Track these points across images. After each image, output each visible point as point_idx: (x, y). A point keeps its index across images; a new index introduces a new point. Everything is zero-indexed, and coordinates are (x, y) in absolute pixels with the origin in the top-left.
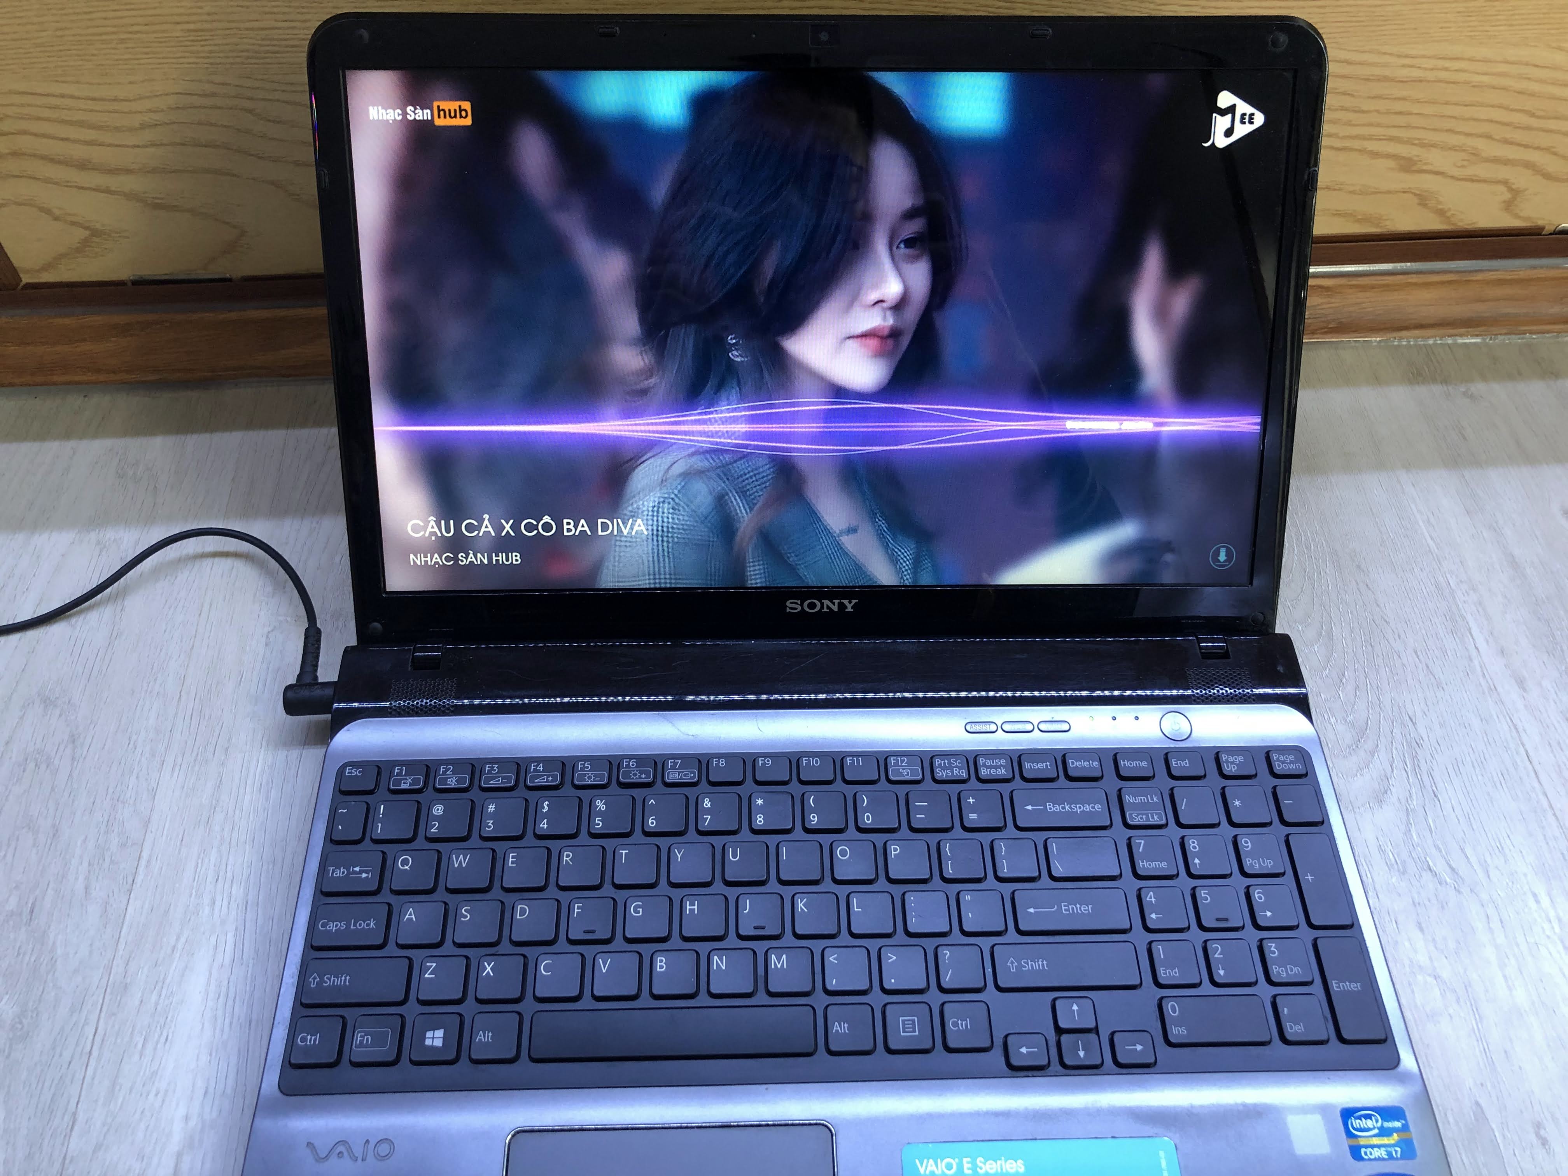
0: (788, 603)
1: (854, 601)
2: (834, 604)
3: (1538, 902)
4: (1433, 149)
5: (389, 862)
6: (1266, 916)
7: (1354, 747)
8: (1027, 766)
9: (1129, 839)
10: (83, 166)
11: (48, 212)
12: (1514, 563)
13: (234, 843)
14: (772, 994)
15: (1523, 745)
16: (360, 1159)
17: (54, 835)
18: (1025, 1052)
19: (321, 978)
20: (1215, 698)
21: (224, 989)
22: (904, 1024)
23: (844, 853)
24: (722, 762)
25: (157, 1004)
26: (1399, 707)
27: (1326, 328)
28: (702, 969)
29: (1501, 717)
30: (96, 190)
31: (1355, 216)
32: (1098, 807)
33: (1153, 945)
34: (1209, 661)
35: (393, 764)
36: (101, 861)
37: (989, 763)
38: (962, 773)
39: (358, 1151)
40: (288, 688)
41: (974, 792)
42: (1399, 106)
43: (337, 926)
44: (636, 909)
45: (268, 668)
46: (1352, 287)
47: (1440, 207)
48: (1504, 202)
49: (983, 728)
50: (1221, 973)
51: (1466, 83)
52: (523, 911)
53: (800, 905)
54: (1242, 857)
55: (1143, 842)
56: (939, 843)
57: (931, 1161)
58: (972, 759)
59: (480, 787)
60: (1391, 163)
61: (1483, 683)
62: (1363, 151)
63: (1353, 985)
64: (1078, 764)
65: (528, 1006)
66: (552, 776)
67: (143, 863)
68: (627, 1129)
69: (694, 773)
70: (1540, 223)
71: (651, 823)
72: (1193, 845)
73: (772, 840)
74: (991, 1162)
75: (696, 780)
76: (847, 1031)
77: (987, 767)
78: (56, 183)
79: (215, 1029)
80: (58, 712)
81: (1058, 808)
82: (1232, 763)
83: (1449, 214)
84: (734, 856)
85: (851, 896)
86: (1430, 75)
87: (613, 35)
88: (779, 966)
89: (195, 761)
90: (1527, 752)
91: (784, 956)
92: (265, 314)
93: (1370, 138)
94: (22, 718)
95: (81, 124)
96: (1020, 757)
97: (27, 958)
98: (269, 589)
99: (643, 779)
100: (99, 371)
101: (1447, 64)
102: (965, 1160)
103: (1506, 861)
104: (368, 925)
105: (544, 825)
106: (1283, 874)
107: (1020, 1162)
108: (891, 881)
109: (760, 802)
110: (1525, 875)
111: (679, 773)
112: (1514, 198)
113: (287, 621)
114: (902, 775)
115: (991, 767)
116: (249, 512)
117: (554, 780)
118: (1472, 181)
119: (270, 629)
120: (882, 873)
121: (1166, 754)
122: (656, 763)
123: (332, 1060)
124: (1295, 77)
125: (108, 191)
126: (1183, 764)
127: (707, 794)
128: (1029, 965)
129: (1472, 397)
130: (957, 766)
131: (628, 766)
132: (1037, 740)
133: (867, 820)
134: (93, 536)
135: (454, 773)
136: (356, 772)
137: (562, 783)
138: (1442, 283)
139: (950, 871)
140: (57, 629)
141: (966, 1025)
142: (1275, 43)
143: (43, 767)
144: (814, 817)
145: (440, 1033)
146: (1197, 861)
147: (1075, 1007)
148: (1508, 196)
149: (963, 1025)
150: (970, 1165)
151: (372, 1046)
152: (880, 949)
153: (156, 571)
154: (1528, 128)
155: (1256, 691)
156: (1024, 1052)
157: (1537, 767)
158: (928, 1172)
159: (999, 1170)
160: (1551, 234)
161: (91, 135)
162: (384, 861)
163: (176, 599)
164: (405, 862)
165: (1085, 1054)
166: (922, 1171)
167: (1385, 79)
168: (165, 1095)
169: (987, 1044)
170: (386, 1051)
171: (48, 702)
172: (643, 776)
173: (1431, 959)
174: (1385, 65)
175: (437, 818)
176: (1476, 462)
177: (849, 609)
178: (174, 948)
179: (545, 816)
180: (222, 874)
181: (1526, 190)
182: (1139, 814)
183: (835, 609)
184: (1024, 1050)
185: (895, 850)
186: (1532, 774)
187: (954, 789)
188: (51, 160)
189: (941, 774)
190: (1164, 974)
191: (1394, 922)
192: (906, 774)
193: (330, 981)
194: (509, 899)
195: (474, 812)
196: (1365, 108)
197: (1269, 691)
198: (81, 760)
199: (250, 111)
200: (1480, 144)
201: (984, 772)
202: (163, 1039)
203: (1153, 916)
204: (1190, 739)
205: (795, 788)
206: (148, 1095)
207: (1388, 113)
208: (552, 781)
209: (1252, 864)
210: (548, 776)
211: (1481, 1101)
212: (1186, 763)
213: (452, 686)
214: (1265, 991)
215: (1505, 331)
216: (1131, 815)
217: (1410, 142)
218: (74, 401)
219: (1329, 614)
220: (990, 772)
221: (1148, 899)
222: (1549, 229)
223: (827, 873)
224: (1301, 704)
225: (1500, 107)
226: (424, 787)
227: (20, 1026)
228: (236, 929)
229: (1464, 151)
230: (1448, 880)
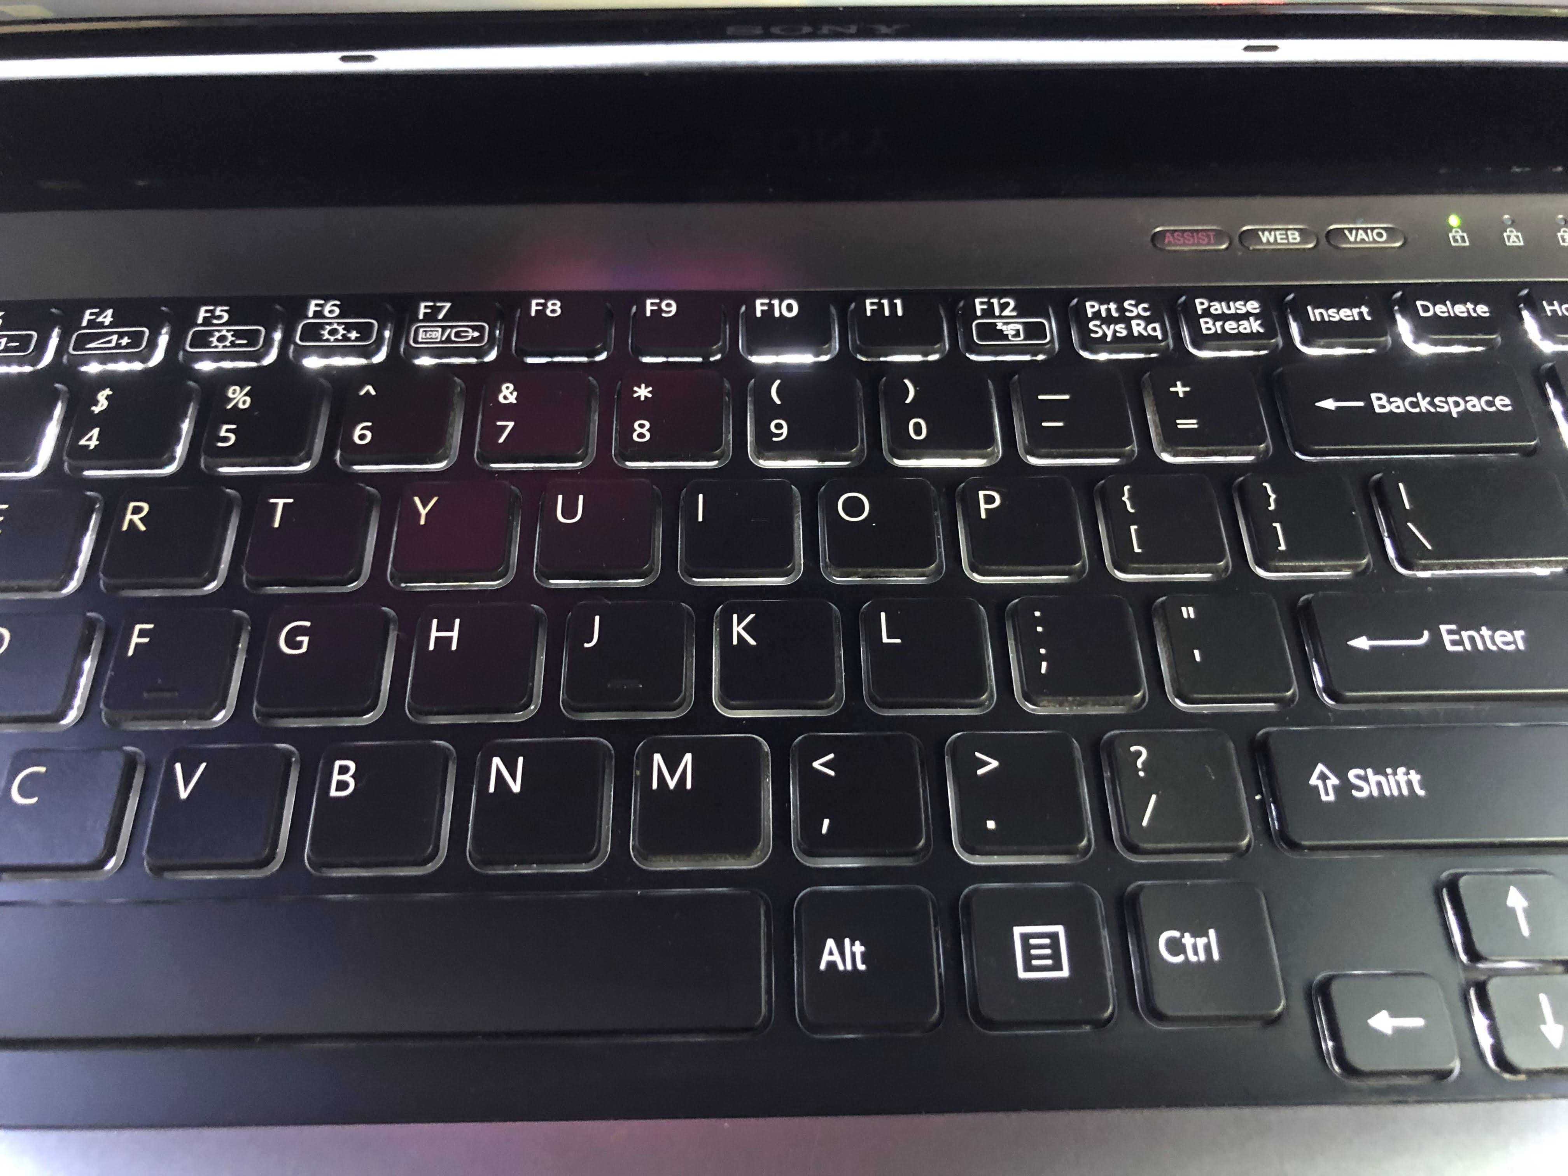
8: (1313, 315)
18: (1388, 1031)
22: (1026, 948)
23: (854, 508)
24: (553, 308)
32: (1502, 403)
37: (1217, 308)
38: (1154, 329)
44: (293, 638)
58: (1176, 301)
64: (1440, 309)
66: (130, 335)
69: (480, 329)
75: (483, 344)
76: (862, 967)
77: (1216, 318)
81: (1402, 408)
84: (569, 513)
88: (672, 784)
91: (688, 757)
99: (353, 340)
109: (643, 392)
111: (444, 328)
114: (1002, 335)
115: (1223, 317)
117: (135, 344)
122: (387, 307)
127: (510, 375)
128: (1371, 786)
130: (1138, 316)
131: (318, 314)
137: (152, 350)
141: (1208, 950)
144: (779, 426)
147: (1515, 897)
149: (1197, 948)
156: (1384, 1027)
172: (353, 335)
179: (95, 421)
184: (1383, 1022)
192: (1014, 334)
201: (1207, 329)
208: (127, 347)
210: (121, 335)
220: (1223, 327)
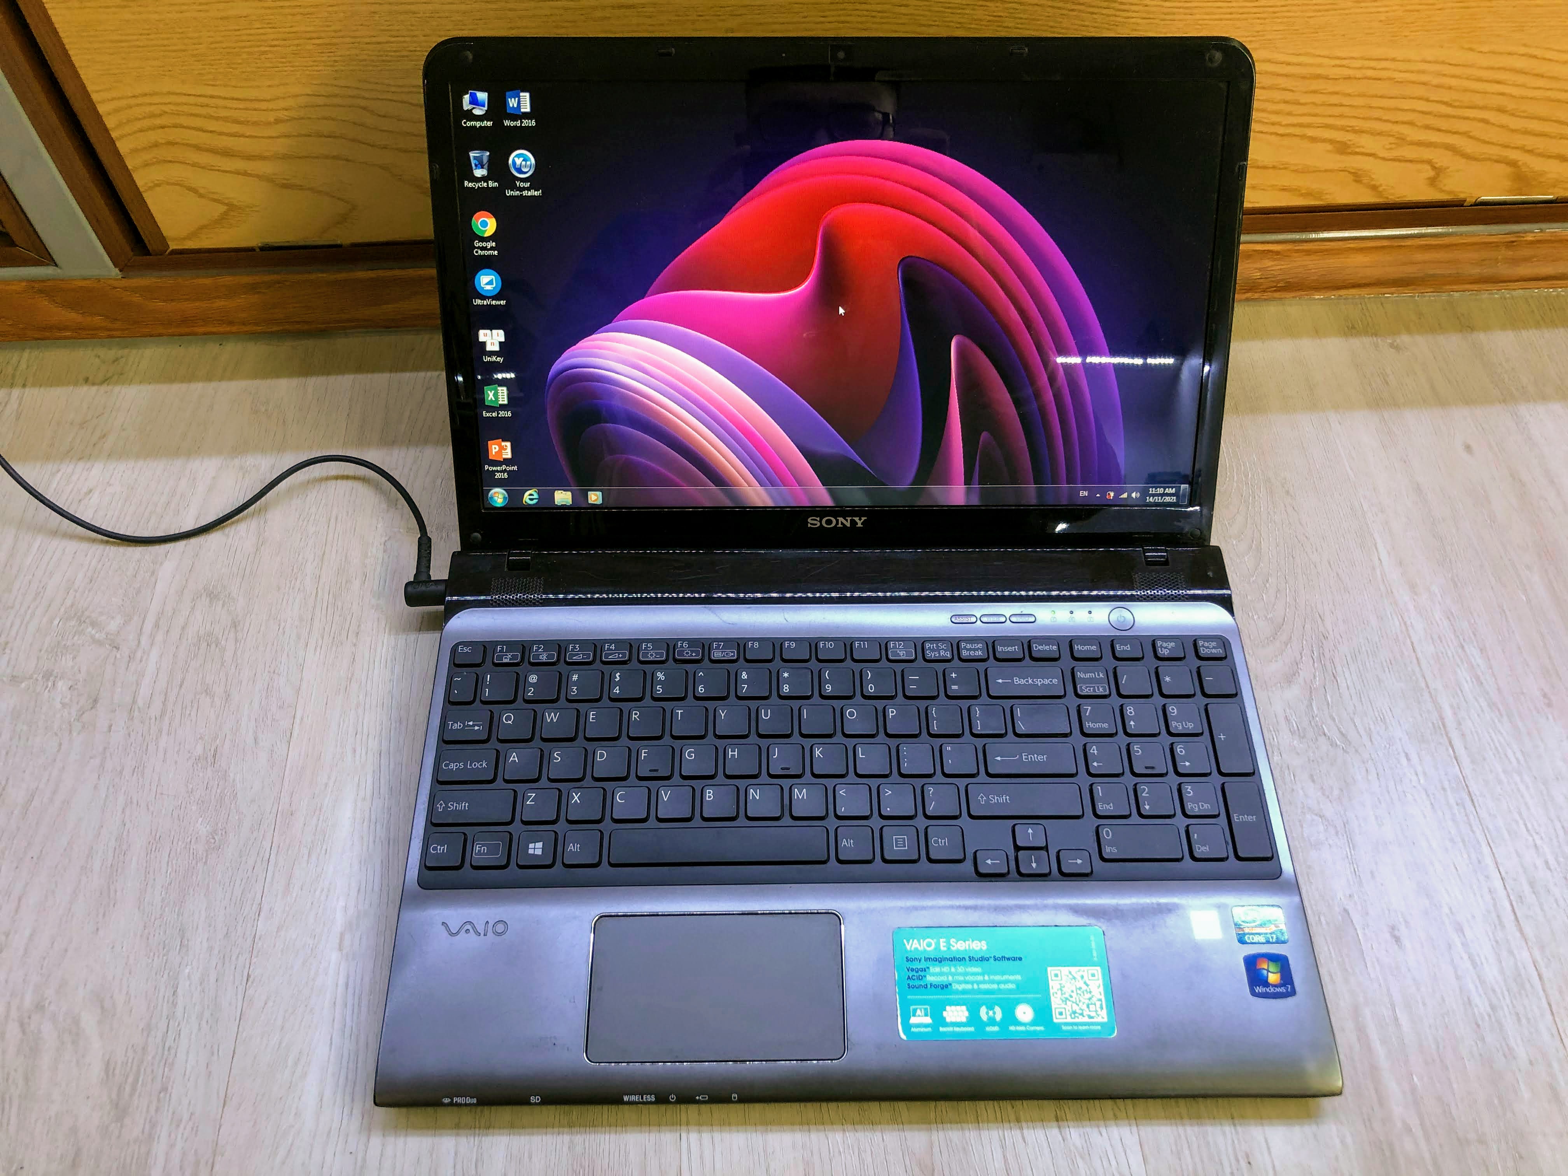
0: (809, 520)
1: (863, 519)
2: (847, 520)
3: (1408, 759)
4: (1364, 135)
5: (496, 719)
6: (1185, 765)
7: (1272, 639)
8: (999, 648)
9: (1079, 706)
10: (227, 153)
11: (194, 190)
12: (1418, 489)
13: (367, 706)
14: (795, 818)
15: (1410, 638)
16: (482, 934)
17: (227, 699)
19: (446, 805)
20: (1155, 597)
21: (367, 816)
22: (896, 841)
23: (851, 714)
24: (756, 645)
25: (317, 826)
26: (1311, 607)
27: (1275, 287)
28: (740, 797)
29: (1394, 616)
30: (238, 173)
31: (1299, 191)
32: (1055, 681)
33: (1094, 785)
34: (1153, 567)
35: (497, 643)
36: (265, 719)
37: (969, 646)
38: (947, 654)
39: (480, 928)
40: (408, 585)
41: (956, 670)
42: (1334, 99)
43: (456, 765)
44: (689, 754)
45: (387, 570)
46: (1297, 251)
47: (1373, 183)
48: (1429, 178)
49: (965, 620)
50: (1146, 808)
51: (1390, 79)
52: (602, 755)
53: (817, 752)
54: (1169, 721)
55: (1089, 708)
56: (927, 708)
57: (915, 941)
58: (955, 644)
59: (565, 661)
60: (1329, 147)
61: (1382, 588)
62: (1303, 137)
63: (1250, 817)
64: (1040, 648)
65: (607, 825)
66: (622, 653)
67: (297, 720)
68: (684, 915)
69: (734, 653)
70: (1462, 196)
71: (701, 689)
72: (1130, 711)
73: (796, 704)
74: (962, 942)
75: (735, 658)
76: (852, 846)
77: (967, 650)
78: (203, 168)
79: (362, 845)
80: (221, 602)
81: (1023, 682)
82: (1166, 648)
83: (1381, 189)
84: (766, 715)
85: (857, 746)
86: (1359, 74)
87: (669, 54)
88: (800, 797)
89: (332, 643)
90: (1412, 643)
91: (805, 790)
92: (371, 274)
93: (1309, 126)
94: (193, 608)
95: (225, 119)
96: (994, 642)
97: (214, 791)
98: (384, 506)
99: (694, 656)
100: (231, 323)
101: (1373, 64)
102: (941, 940)
103: (1386, 728)
104: (481, 765)
105: (617, 690)
106: (1202, 734)
107: (984, 943)
108: (889, 736)
109: (786, 675)
110: (1400, 740)
111: (722, 652)
112: (1438, 175)
113: (400, 532)
114: (899, 655)
115: (970, 650)
116: (361, 443)
117: (624, 656)
118: (1400, 161)
119: (386, 539)
120: (881, 730)
121: (1112, 641)
122: (703, 645)
123: (457, 865)
124: (1228, 87)
125: (245, 174)
126: (1125, 648)
127: (744, 669)
128: (995, 799)
129: (1397, 348)
130: (943, 649)
131: (681, 647)
132: (1009, 629)
133: (871, 689)
134: (237, 462)
135: (545, 650)
136: (466, 650)
137: (630, 659)
138: (1376, 248)
139: (935, 728)
140: (214, 538)
141: (945, 842)
142: (1211, 60)
143: (213, 646)
144: (828, 687)
145: (539, 845)
146: (1132, 723)
147: (1030, 831)
148: (1432, 173)
149: (942, 842)
150: (945, 944)
151: (487, 854)
152: (879, 786)
153: (290, 490)
154: (1448, 116)
155: (1189, 592)
156: (989, 863)
157: (1420, 655)
158: (913, 949)
159: (967, 948)
160: (1471, 206)
161: (236, 128)
162: (492, 718)
163: (308, 514)
164: (508, 718)
165: (1037, 865)
166: (908, 947)
167: (1318, 77)
168: (329, 891)
169: (961, 857)
170: (499, 858)
171: (212, 596)
172: (694, 654)
173: (1318, 803)
174: (1320, 65)
175: (532, 685)
176: (1395, 404)
177: (859, 525)
178: (326, 785)
179: (617, 684)
180: (360, 730)
181: (1448, 168)
182: (1087, 687)
183: (848, 525)
184: (989, 862)
185: (892, 712)
186: (1415, 661)
187: (940, 667)
188: (198, 148)
189: (930, 655)
190: (1101, 808)
191: (1292, 775)
192: (903, 655)
193: (453, 806)
194: (590, 746)
195: (562, 681)
196: (1302, 101)
197: (1199, 592)
198: (243, 641)
199: (364, 108)
200: (1405, 130)
201: (965, 654)
202: (323, 852)
203: (1095, 764)
204: (1134, 627)
205: (814, 664)
206: (315, 891)
207: (1323, 104)
208: (621, 658)
209: (1176, 726)
210: (619, 654)
211: (1347, 907)
212: (1128, 648)
213: (540, 583)
214: (1180, 822)
215: (1432, 290)
216: (1081, 687)
217: (1343, 129)
218: (213, 348)
219: (1259, 531)
220: (970, 653)
221: (1091, 751)
222: (1471, 200)
223: (839, 729)
224: (1226, 603)
225: (1420, 98)
226: (521, 662)
227: (213, 841)
228: (374, 772)
229: (1393, 136)
230: (1338, 743)
